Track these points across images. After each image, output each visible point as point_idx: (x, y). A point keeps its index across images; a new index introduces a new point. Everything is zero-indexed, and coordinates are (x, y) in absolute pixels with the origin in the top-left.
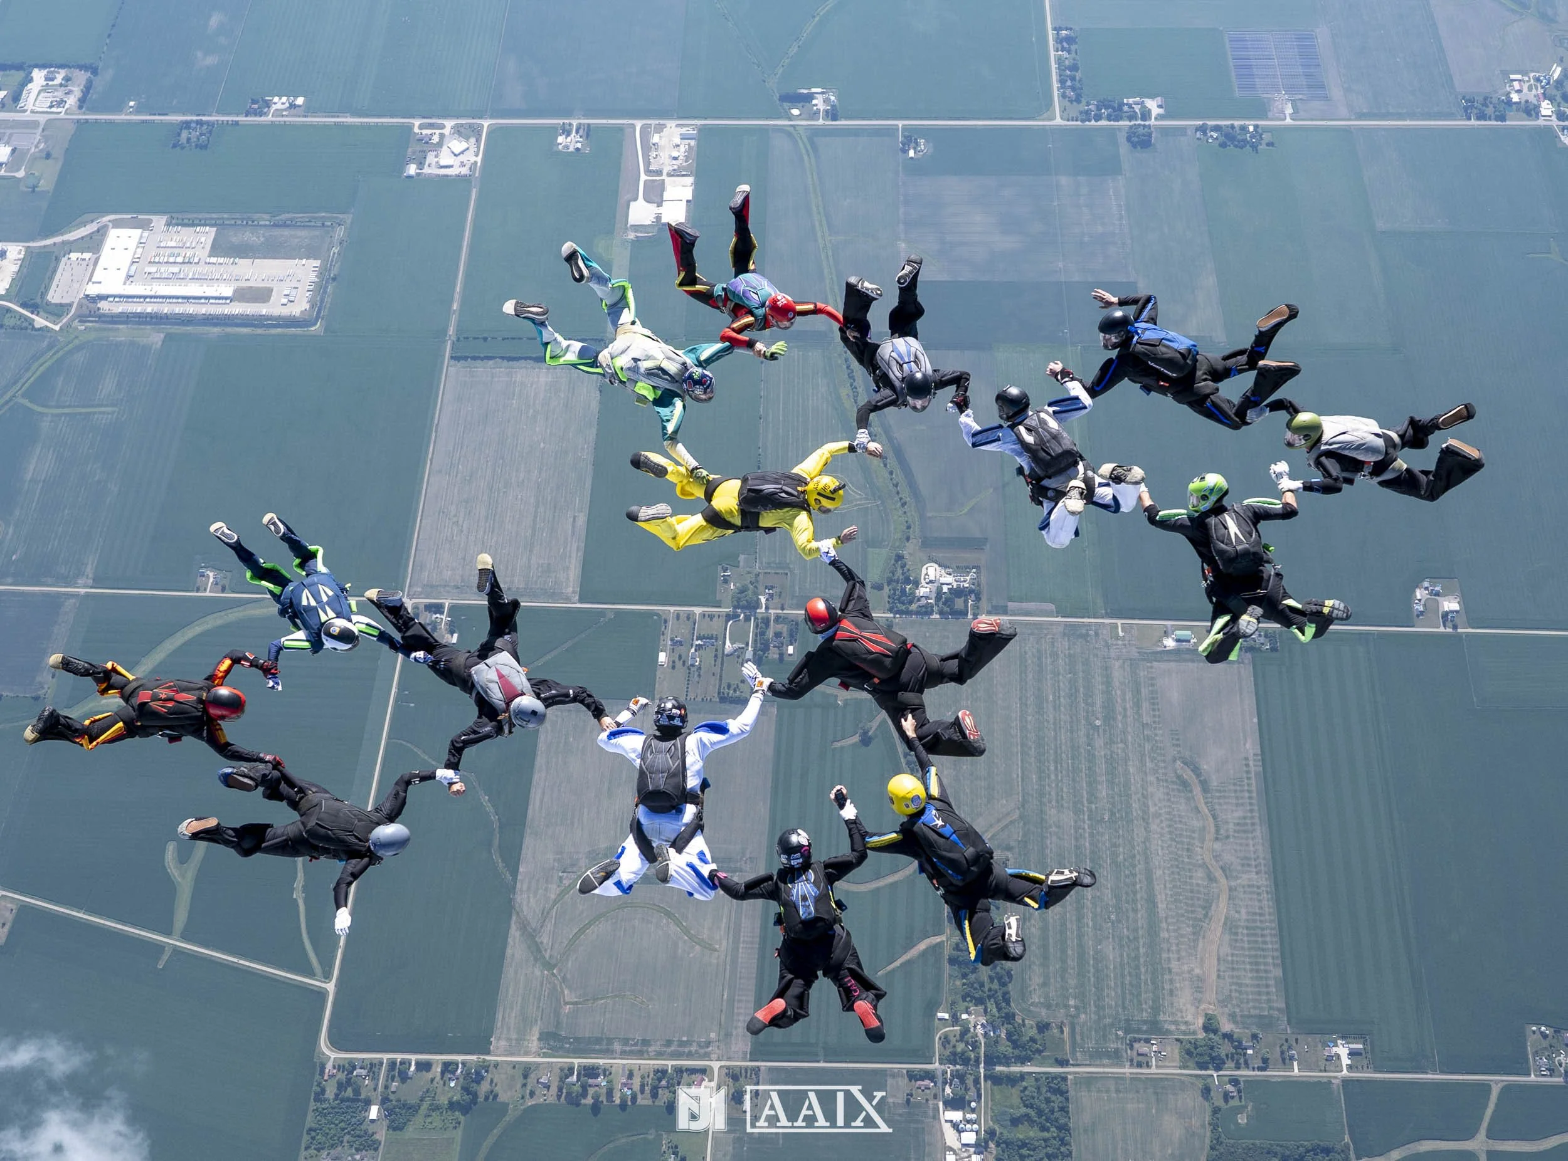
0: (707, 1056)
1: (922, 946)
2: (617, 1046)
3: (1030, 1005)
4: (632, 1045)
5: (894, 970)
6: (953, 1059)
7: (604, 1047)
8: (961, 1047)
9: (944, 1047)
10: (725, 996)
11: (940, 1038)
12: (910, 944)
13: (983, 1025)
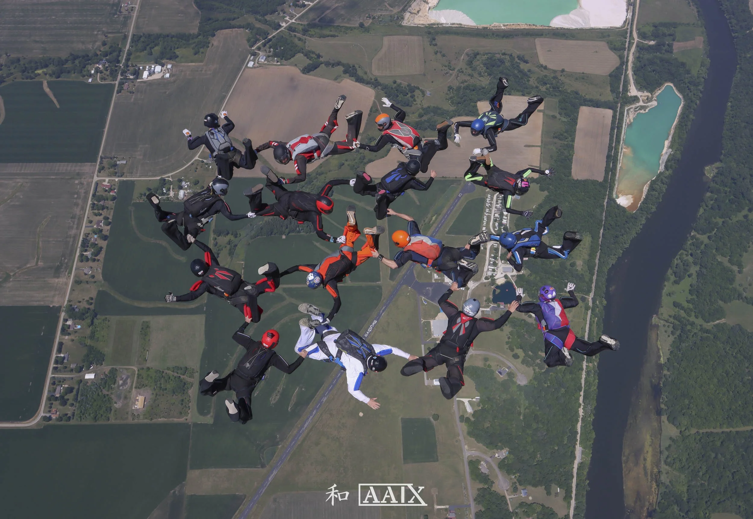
0: (89, 185)
1: (47, 90)
2: (73, 232)
3: (93, 48)
4: (74, 224)
5: (58, 101)
6: (113, 75)
7: (72, 239)
8: (108, 73)
9: (107, 79)
10: (54, 177)
11: (102, 81)
12: (46, 95)
13: (99, 65)
